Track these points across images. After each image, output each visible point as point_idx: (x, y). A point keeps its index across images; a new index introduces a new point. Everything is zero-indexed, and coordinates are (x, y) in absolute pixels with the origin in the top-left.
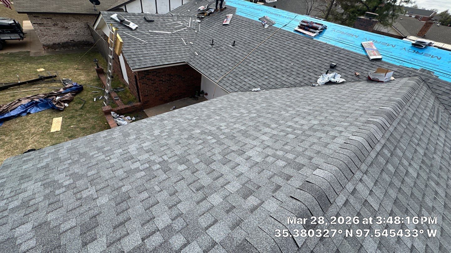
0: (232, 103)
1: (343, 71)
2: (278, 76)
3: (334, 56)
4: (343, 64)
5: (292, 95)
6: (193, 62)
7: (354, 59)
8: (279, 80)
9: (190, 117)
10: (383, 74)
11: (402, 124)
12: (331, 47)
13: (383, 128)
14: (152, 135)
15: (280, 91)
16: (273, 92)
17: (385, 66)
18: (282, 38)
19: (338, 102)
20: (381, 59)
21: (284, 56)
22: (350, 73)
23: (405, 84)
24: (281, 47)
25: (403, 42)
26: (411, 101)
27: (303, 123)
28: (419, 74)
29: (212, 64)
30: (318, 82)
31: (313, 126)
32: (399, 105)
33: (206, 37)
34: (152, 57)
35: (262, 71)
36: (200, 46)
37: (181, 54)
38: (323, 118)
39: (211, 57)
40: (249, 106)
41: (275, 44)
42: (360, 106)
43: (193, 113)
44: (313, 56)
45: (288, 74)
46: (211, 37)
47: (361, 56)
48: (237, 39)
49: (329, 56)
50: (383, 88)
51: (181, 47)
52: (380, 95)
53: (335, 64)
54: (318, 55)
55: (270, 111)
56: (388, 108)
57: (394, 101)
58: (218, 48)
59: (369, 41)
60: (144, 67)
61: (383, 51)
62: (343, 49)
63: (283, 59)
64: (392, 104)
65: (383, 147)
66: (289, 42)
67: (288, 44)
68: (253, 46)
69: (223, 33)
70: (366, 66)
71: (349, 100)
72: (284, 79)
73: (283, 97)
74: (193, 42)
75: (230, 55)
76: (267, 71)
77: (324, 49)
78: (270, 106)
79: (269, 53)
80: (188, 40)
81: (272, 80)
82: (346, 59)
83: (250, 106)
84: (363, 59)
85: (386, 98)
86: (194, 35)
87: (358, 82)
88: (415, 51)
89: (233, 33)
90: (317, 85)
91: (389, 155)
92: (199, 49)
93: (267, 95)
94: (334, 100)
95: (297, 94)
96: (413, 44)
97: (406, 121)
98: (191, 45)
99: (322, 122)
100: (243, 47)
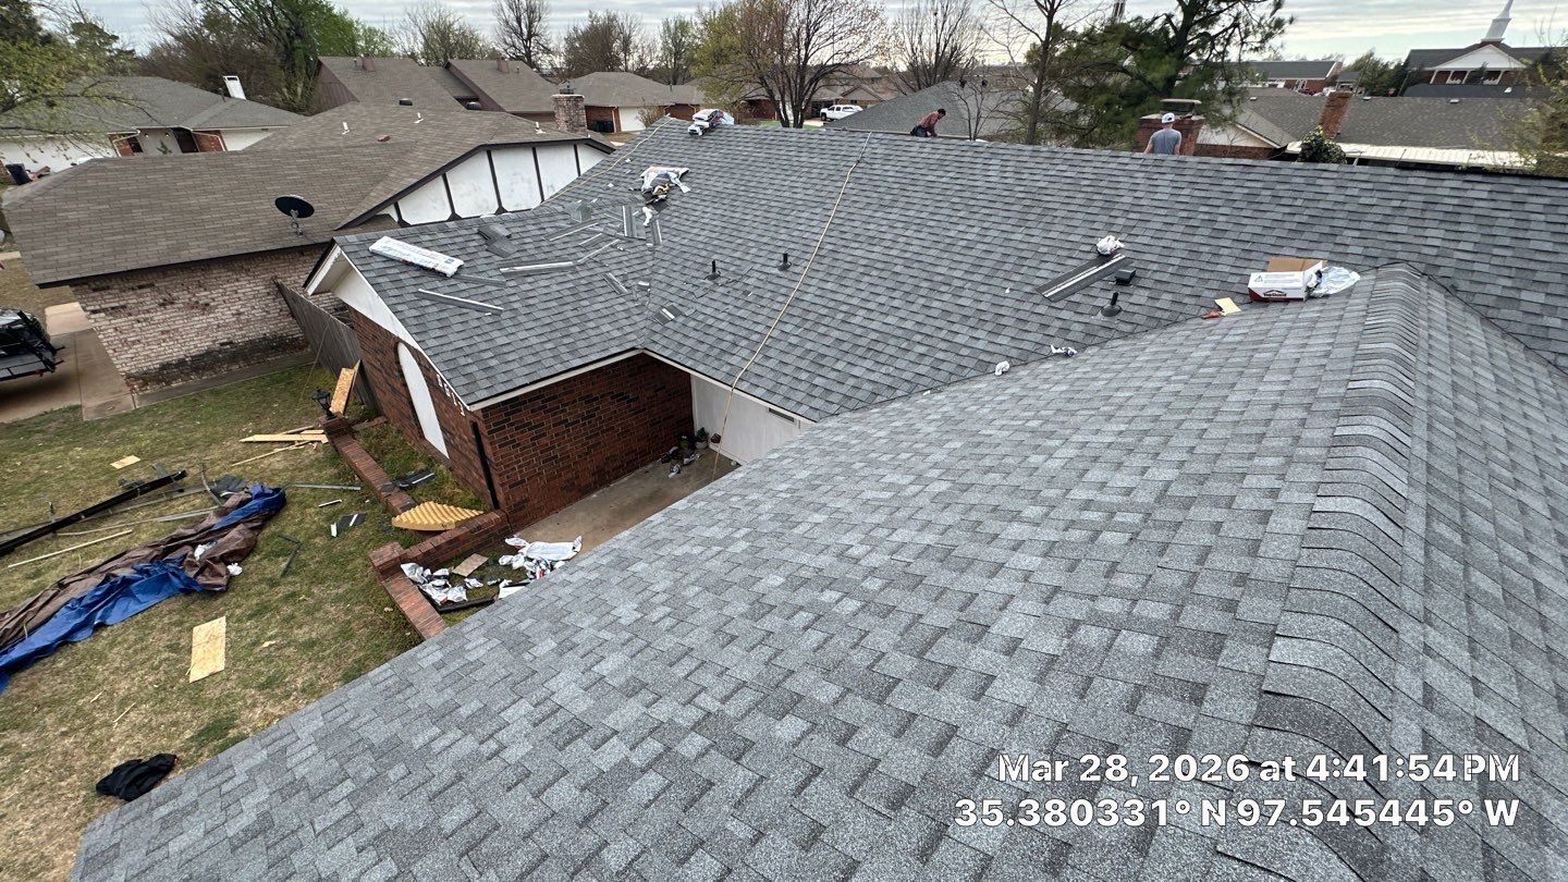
0: (843, 458)
1: (1164, 287)
2: (959, 339)
4: (1155, 267)
5: (1032, 393)
6: (664, 342)
7: (1183, 246)
8: (965, 352)
9: (716, 532)
14: (614, 624)
16: (962, 396)
18: (936, 218)
21: (958, 274)
22: (1188, 291)
24: (941, 246)
29: (729, 338)
33: (686, 256)
34: (524, 352)
35: (899, 333)
36: (672, 290)
37: (617, 325)
39: (721, 316)
40: (904, 456)
41: (918, 242)
43: (720, 516)
44: (1052, 259)
45: (989, 327)
46: (704, 253)
48: (792, 246)
51: (613, 302)
52: (1319, 343)
53: (1130, 271)
54: (1065, 253)
58: (738, 286)
60: (505, 389)
63: (960, 283)
66: (961, 228)
67: (961, 236)
68: (849, 259)
69: (742, 235)
70: (1231, 261)
71: (1230, 379)
72: (980, 345)
73: (1003, 407)
74: (649, 280)
75: (781, 299)
76: (916, 328)
77: (1077, 231)
78: (978, 445)
79: (907, 271)
80: (630, 276)
81: (940, 355)
82: (1158, 250)
83: (908, 455)
86: (648, 258)
89: (773, 229)
92: (673, 298)
93: (945, 409)
95: (1045, 386)
98: (643, 289)
100: (817, 267)
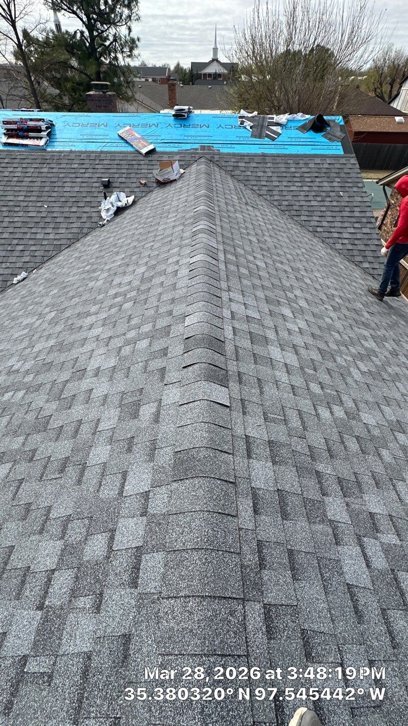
1: (123, 185)
2: (39, 236)
3: (97, 167)
4: (117, 176)
5: (84, 254)
7: (125, 162)
8: (45, 242)
10: (170, 169)
11: (223, 219)
12: (83, 155)
13: (211, 232)
15: (60, 258)
16: (52, 266)
17: (165, 158)
19: (148, 230)
20: (155, 149)
21: (21, 198)
22: (134, 185)
23: (198, 172)
25: (163, 116)
26: (214, 189)
27: (129, 280)
28: (202, 154)
30: (104, 217)
31: (143, 275)
32: (208, 200)
38: (148, 259)
40: (30, 308)
42: (175, 221)
45: (52, 225)
47: (129, 153)
49: (89, 170)
50: (181, 188)
52: (183, 197)
53: (107, 180)
55: (71, 294)
56: (202, 207)
57: (201, 196)
59: (124, 127)
61: (150, 138)
62: (102, 152)
63: (24, 204)
64: (202, 201)
65: (225, 254)
66: (10, 170)
67: (12, 175)
70: (146, 167)
71: (158, 221)
72: (51, 236)
73: (74, 264)
76: (11, 236)
77: (75, 162)
78: (65, 287)
81: (33, 248)
82: (115, 166)
83: (32, 306)
84: (136, 158)
85: (192, 197)
87: (150, 193)
88: (181, 125)
90: (105, 222)
91: (234, 258)
93: (46, 276)
94: (142, 230)
95: (90, 248)
96: (174, 115)
97: (224, 214)
99: (149, 264)
